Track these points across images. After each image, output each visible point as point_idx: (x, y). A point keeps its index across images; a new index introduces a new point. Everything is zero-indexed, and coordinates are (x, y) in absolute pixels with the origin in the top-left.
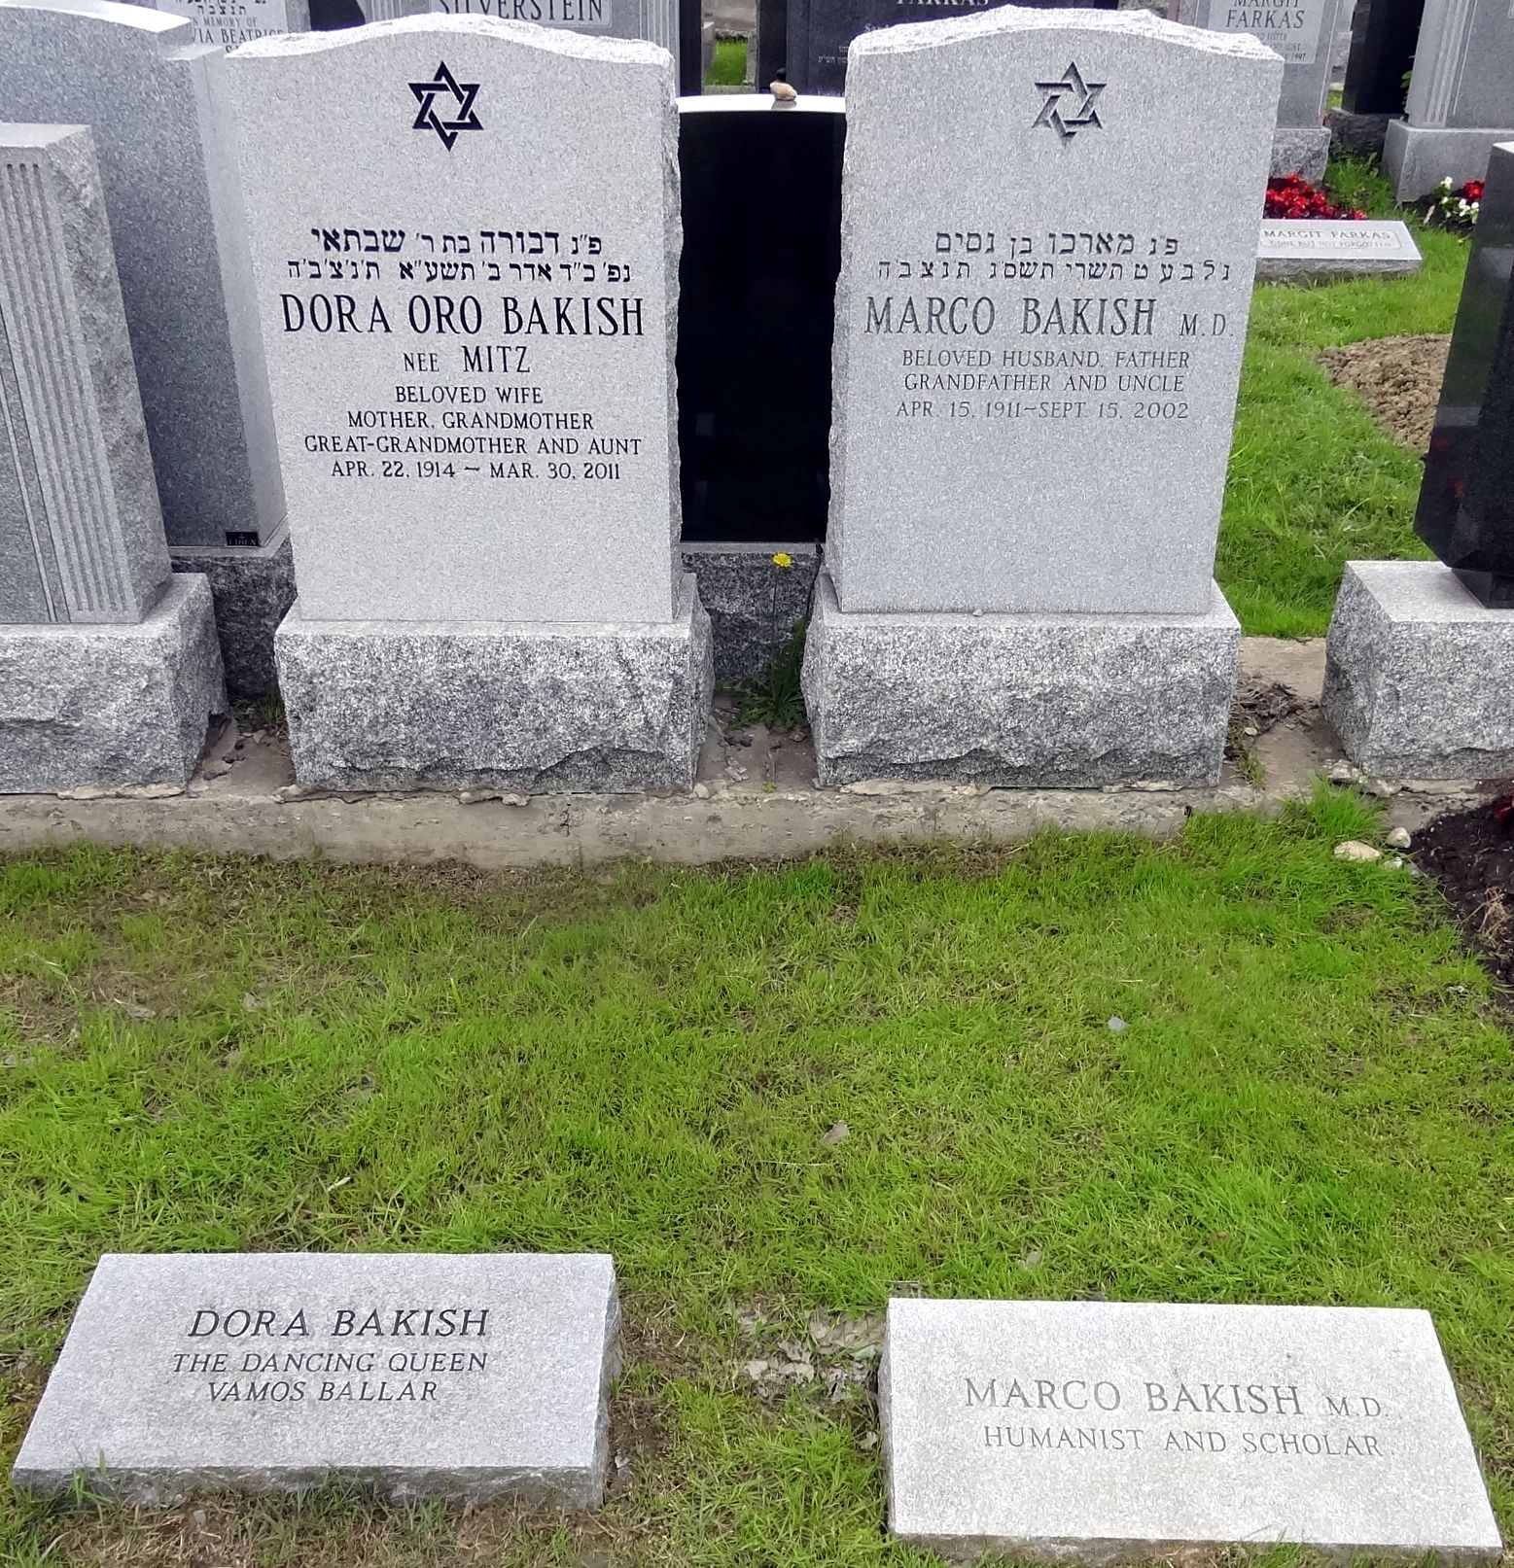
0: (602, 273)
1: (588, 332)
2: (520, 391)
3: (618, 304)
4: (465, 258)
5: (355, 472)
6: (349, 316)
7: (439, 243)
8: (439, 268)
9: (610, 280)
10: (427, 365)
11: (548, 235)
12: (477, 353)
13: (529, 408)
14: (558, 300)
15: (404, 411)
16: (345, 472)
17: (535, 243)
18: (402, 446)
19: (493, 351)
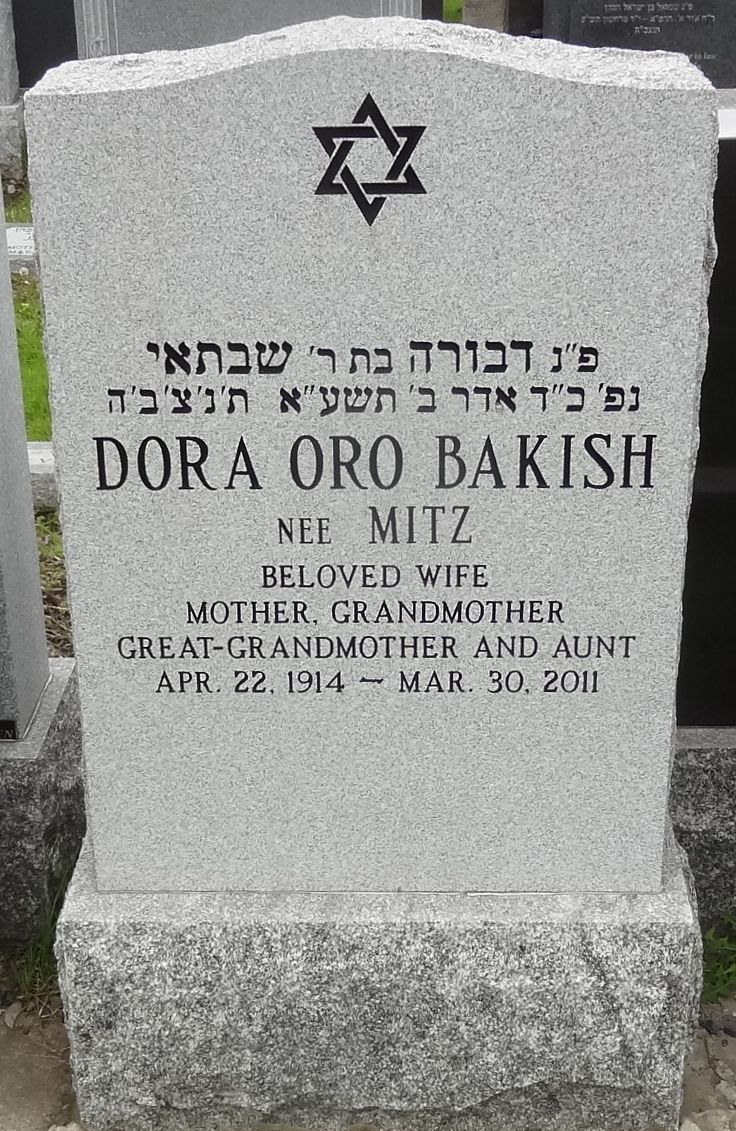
0: (595, 399)
1: (566, 484)
2: (454, 570)
3: (618, 443)
4: (384, 381)
5: (191, 687)
6: (197, 467)
7: (344, 360)
8: (342, 396)
9: (608, 408)
10: (312, 535)
11: (515, 345)
12: (392, 517)
13: (467, 593)
14: (524, 439)
15: (272, 600)
16: (177, 687)
17: (494, 358)
18: (267, 651)
19: (417, 513)
